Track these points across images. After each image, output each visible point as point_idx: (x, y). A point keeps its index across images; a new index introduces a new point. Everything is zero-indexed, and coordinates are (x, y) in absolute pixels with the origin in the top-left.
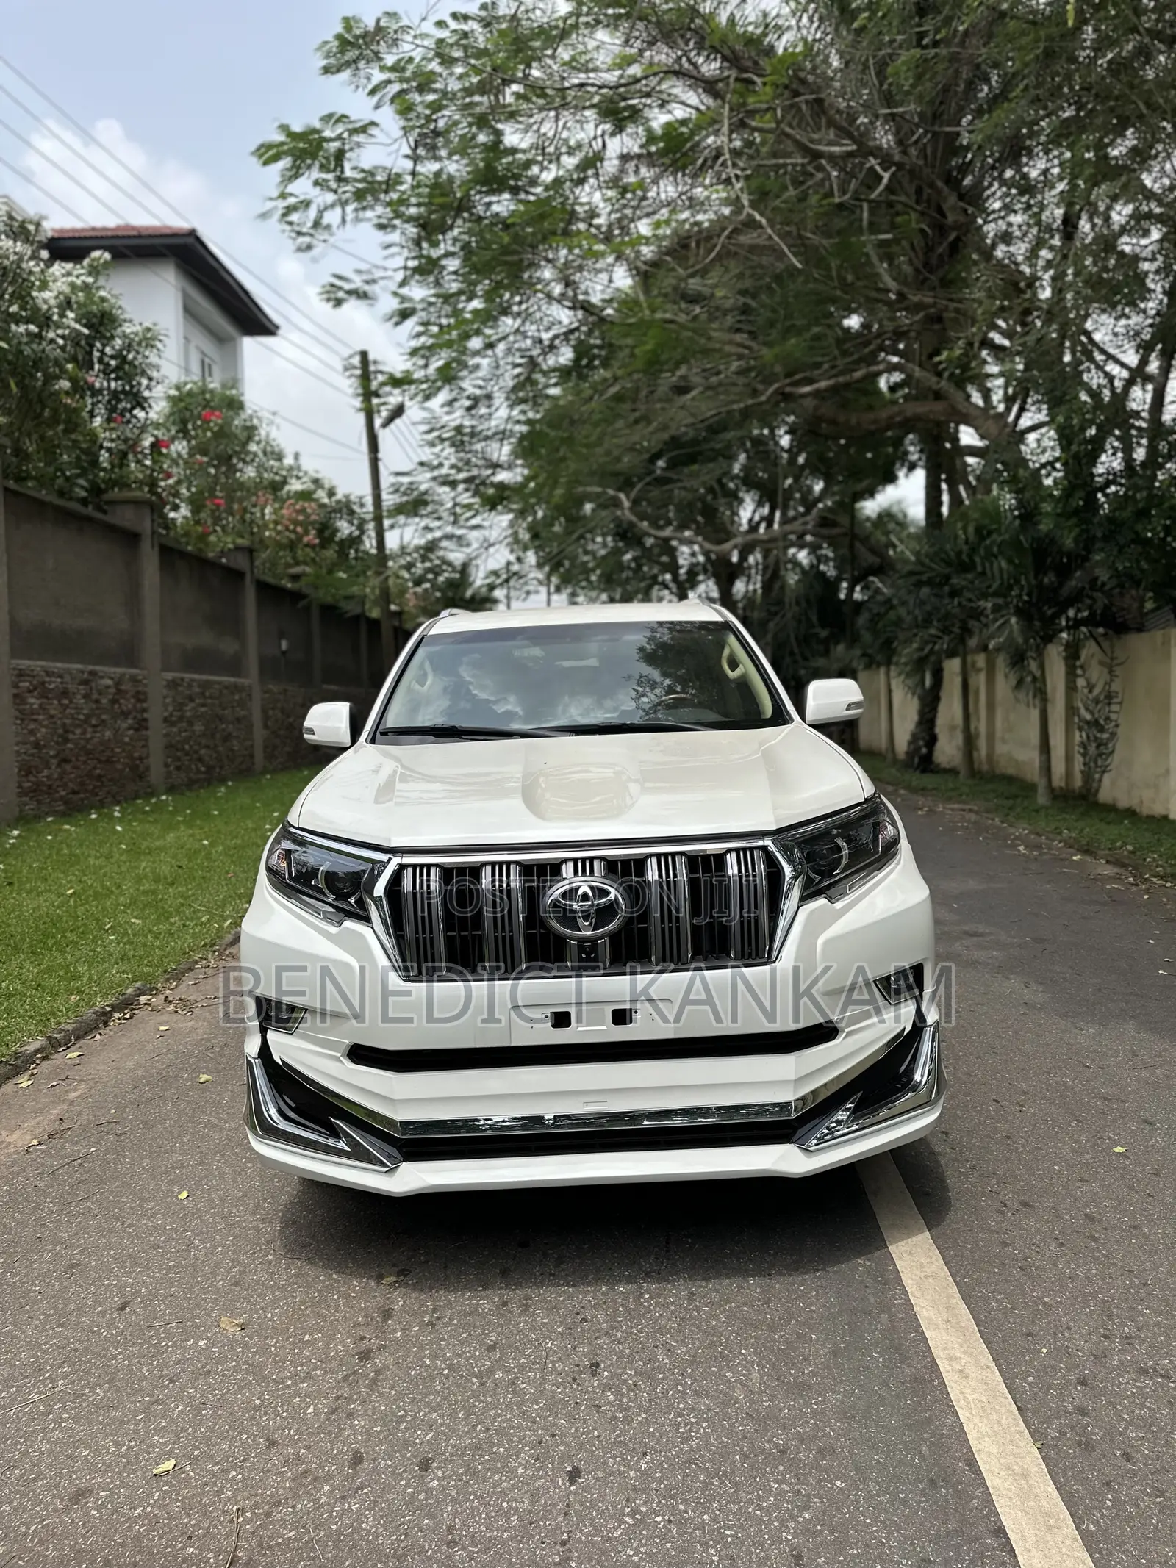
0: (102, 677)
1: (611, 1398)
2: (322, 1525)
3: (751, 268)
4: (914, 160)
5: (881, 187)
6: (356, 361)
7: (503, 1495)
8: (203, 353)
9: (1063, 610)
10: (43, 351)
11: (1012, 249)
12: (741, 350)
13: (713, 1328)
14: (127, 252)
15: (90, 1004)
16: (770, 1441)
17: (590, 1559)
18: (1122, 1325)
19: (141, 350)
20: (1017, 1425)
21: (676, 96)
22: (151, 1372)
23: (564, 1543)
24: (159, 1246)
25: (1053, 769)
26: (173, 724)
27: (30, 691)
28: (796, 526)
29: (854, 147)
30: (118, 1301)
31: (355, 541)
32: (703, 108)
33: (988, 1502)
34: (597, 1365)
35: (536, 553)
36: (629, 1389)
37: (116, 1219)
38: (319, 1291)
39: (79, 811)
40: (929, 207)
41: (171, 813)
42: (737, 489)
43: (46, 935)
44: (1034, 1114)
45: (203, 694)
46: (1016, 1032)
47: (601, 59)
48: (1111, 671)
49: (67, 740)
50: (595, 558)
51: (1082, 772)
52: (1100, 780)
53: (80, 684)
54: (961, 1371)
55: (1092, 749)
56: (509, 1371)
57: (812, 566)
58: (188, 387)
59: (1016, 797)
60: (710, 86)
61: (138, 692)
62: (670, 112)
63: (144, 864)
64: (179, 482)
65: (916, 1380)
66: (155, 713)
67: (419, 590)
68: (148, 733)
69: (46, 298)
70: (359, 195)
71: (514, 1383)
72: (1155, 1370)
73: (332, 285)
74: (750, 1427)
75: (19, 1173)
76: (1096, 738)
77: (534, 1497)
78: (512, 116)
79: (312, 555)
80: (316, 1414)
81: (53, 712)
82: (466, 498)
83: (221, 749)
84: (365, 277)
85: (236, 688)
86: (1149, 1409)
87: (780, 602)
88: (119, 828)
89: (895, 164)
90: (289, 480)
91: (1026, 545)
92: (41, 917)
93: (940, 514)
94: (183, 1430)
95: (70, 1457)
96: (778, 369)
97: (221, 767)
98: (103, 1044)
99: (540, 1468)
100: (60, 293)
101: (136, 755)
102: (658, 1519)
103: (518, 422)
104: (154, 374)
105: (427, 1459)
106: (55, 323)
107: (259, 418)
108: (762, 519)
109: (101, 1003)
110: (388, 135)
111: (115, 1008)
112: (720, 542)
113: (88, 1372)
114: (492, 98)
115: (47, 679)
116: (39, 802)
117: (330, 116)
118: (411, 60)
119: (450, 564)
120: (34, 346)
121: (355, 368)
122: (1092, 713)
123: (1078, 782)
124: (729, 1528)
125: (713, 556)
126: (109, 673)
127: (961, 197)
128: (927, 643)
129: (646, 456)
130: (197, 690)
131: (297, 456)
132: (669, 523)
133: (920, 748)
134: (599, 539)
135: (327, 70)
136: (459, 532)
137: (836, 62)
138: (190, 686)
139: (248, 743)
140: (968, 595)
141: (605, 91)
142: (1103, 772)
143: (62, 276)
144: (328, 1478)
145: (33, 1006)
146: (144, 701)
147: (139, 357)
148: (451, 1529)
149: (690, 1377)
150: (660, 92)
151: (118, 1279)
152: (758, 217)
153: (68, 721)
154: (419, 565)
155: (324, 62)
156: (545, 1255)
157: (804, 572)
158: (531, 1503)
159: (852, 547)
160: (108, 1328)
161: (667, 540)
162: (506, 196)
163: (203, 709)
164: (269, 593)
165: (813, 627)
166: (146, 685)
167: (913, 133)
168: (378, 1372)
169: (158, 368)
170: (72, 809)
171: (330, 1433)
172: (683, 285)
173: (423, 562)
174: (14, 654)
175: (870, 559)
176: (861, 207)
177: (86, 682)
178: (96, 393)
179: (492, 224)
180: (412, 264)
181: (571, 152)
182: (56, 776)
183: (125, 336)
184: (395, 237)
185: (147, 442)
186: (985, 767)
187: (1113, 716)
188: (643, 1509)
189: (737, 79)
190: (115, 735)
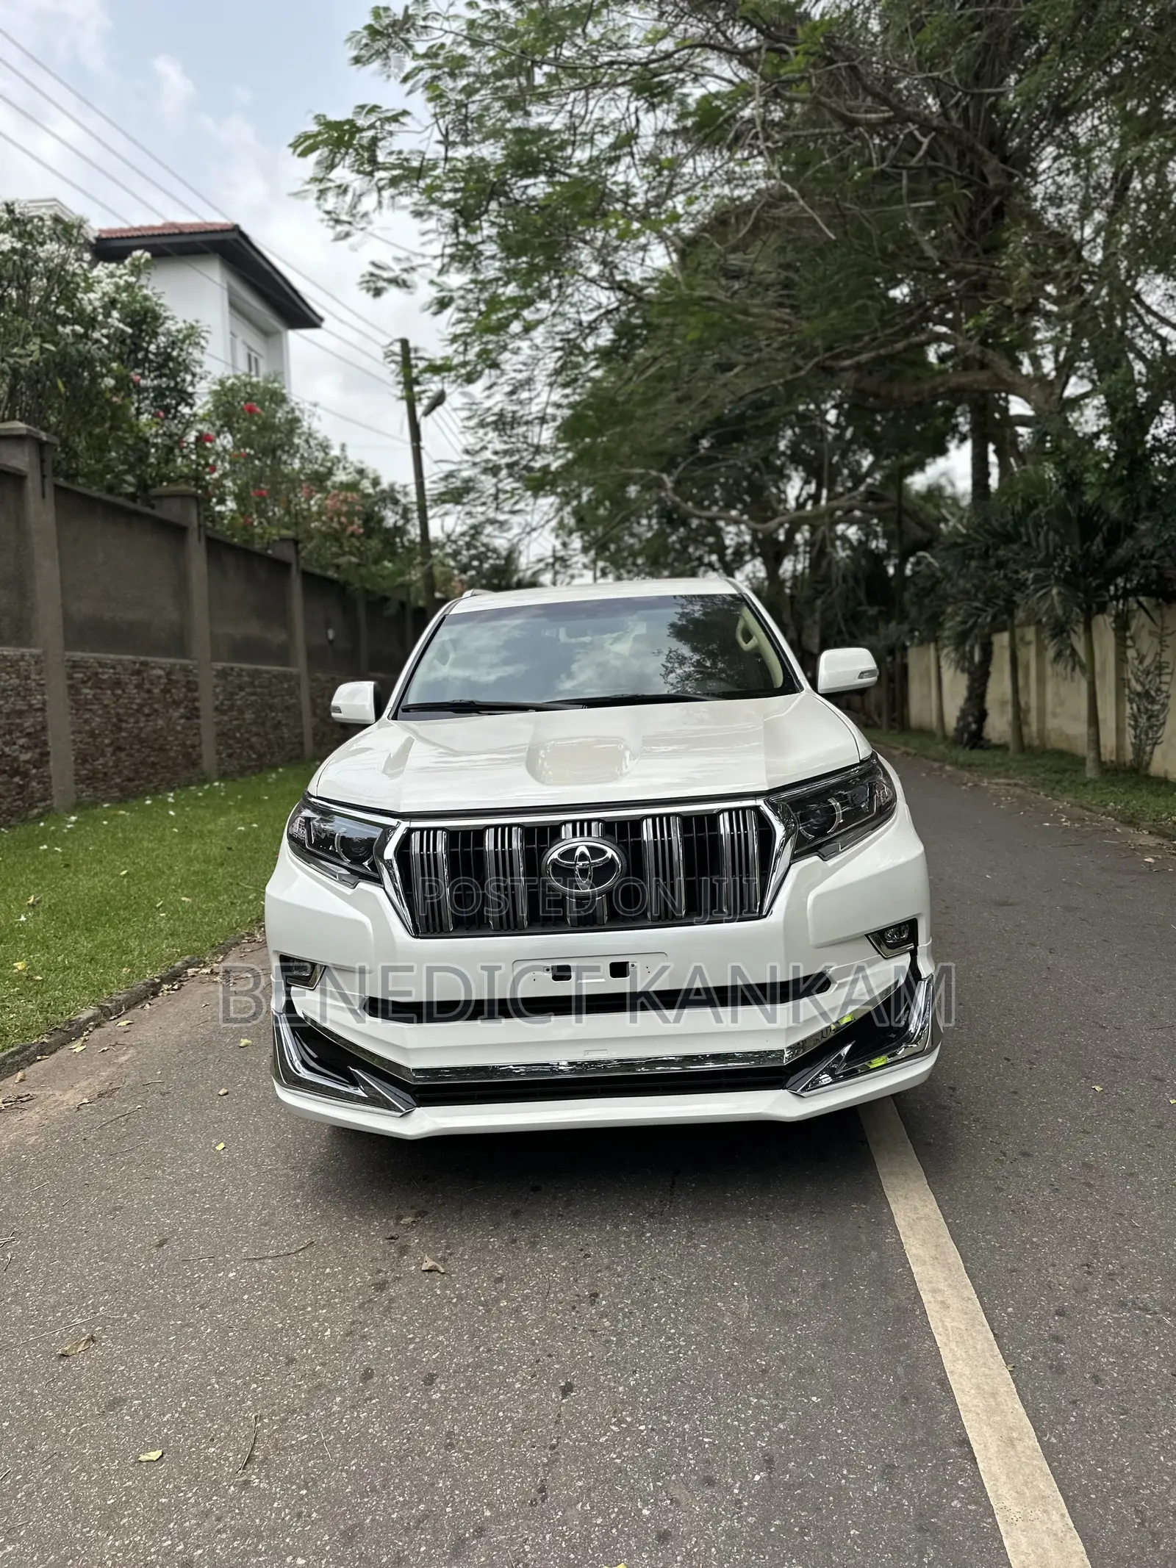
0: (153, 668)
1: (607, 1324)
2: (333, 1429)
3: (793, 240)
4: (954, 124)
5: (921, 153)
6: (397, 348)
7: (500, 1406)
8: (249, 348)
9: (1110, 581)
10: (89, 351)
11: (1062, 211)
12: (780, 325)
13: (709, 1263)
14: (169, 250)
15: (140, 975)
16: (753, 1361)
17: (576, 1461)
18: (1107, 1263)
19: (185, 347)
20: (992, 1350)
21: (709, 70)
22: (184, 1299)
23: (553, 1447)
24: (195, 1191)
25: (1102, 742)
26: (223, 713)
27: (84, 682)
28: (843, 502)
29: (892, 114)
30: (156, 1239)
31: (399, 531)
32: (736, 80)
33: (956, 1416)
34: (596, 1295)
35: (582, 537)
36: (624, 1316)
37: (157, 1168)
38: (341, 1231)
39: (135, 797)
40: (972, 173)
41: (222, 798)
42: (783, 466)
43: (100, 913)
44: (1044, 1071)
45: (252, 683)
46: (1034, 995)
47: (632, 36)
48: (1161, 642)
49: (120, 729)
50: (640, 541)
51: (1133, 745)
52: (1152, 753)
53: (132, 674)
54: (943, 1302)
55: (1143, 721)
56: (514, 1299)
57: (860, 541)
58: (230, 382)
59: (1065, 771)
60: (744, 57)
61: (188, 682)
62: (703, 86)
63: (194, 847)
64: (224, 475)
65: (898, 1309)
66: (207, 702)
67: (464, 577)
68: (201, 721)
69: (91, 300)
70: (394, 182)
71: (517, 1310)
72: (1134, 1303)
73: (372, 275)
74: (736, 1349)
75: (70, 1127)
76: (1147, 710)
77: (529, 1408)
78: (544, 97)
79: (358, 544)
80: (333, 1336)
81: (106, 702)
82: (508, 484)
83: (271, 736)
84: (405, 265)
85: (286, 677)
86: (1124, 1337)
87: (826, 579)
88: (172, 813)
89: (934, 129)
90: (335, 471)
91: (1073, 514)
92: (96, 896)
93: (987, 486)
94: (211, 1349)
95: (108, 1371)
96: (818, 343)
97: (272, 754)
98: (151, 1012)
99: (536, 1384)
100: (104, 294)
101: (188, 742)
102: (642, 1428)
103: (558, 406)
104: (198, 370)
105: (432, 1375)
106: (99, 323)
107: (302, 411)
108: (810, 497)
109: (151, 975)
110: (419, 122)
111: (163, 980)
112: (766, 520)
113: (127, 1300)
114: (523, 80)
115: (100, 670)
116: (95, 789)
117: (362, 107)
118: (442, 46)
119: (495, 550)
120: (81, 346)
121: (395, 354)
122: (1143, 685)
123: (1129, 755)
124: (708, 1436)
125: (760, 536)
126: (160, 664)
127: (1004, 160)
128: (971, 616)
129: (689, 435)
130: (246, 679)
131: (343, 447)
132: (715, 502)
133: (970, 724)
134: (644, 521)
135: (357, 60)
136: (501, 517)
137: (875, 26)
138: (240, 675)
139: (297, 731)
140: (1012, 566)
141: (635, 68)
142: (1155, 744)
143: (106, 278)
144: (341, 1390)
145: (87, 978)
146: (196, 690)
147: (184, 354)
148: (449, 1434)
149: (683, 1305)
150: (692, 66)
151: (157, 1219)
152: (790, 189)
153: (121, 711)
154: (464, 552)
155: (354, 53)
156: (555, 1198)
157: (852, 548)
158: (525, 1413)
159: (899, 522)
160: (147, 1262)
161: (712, 520)
162: (543, 178)
163: (253, 698)
164: (315, 583)
165: (860, 604)
166: (196, 675)
167: (953, 96)
168: (392, 1300)
169: (200, 364)
170: (127, 795)
171: (345, 1352)
172: (722, 262)
173: (468, 549)
174: (68, 646)
175: (918, 533)
176: (901, 175)
177: (138, 673)
178: (140, 390)
179: (528, 207)
180: (448, 251)
181: (604, 131)
182: (111, 764)
183: (169, 333)
184: (432, 224)
185: (192, 437)
186: (1036, 743)
187: (1164, 687)
188: (629, 1419)
189: (768, 50)
190: (168, 725)
